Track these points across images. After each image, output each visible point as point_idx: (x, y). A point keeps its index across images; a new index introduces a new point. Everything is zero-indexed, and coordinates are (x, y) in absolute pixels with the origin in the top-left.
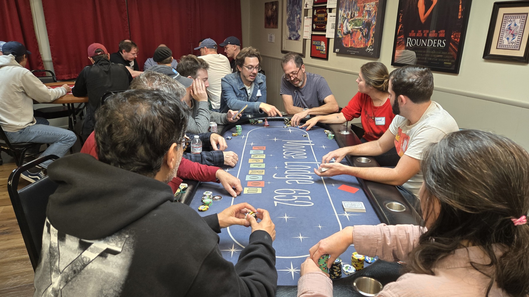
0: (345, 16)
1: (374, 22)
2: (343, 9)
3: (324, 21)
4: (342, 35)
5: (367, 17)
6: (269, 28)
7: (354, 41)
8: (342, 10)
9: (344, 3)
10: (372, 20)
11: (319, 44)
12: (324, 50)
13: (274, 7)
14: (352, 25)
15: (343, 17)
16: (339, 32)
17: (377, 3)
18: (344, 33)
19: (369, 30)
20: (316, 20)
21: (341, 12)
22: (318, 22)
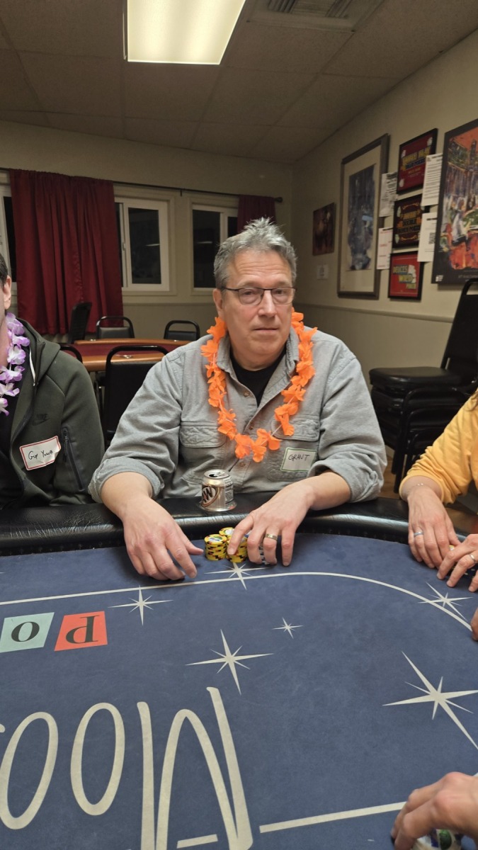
0: (456, 208)
2: (453, 195)
3: (414, 225)
4: (448, 246)
6: (319, 254)
7: (473, 256)
8: (449, 198)
9: (453, 182)
11: (405, 270)
12: (414, 281)
15: (451, 212)
16: (444, 241)
18: (453, 241)
20: (400, 225)
21: (448, 202)
22: (403, 230)
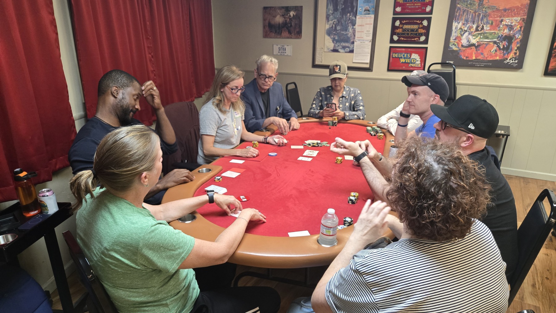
1: (519, 36)
2: (462, 22)
3: (416, 32)
4: (458, 48)
5: (506, 31)
6: (276, 38)
7: (482, 54)
8: (459, 23)
9: (462, 15)
10: (515, 34)
11: (407, 56)
12: (419, 62)
13: (292, 13)
14: (479, 38)
15: (461, 30)
16: (454, 44)
17: (524, 18)
18: (462, 46)
19: (510, 43)
20: (398, 31)
21: (457, 25)
22: (402, 34)
